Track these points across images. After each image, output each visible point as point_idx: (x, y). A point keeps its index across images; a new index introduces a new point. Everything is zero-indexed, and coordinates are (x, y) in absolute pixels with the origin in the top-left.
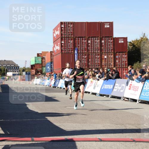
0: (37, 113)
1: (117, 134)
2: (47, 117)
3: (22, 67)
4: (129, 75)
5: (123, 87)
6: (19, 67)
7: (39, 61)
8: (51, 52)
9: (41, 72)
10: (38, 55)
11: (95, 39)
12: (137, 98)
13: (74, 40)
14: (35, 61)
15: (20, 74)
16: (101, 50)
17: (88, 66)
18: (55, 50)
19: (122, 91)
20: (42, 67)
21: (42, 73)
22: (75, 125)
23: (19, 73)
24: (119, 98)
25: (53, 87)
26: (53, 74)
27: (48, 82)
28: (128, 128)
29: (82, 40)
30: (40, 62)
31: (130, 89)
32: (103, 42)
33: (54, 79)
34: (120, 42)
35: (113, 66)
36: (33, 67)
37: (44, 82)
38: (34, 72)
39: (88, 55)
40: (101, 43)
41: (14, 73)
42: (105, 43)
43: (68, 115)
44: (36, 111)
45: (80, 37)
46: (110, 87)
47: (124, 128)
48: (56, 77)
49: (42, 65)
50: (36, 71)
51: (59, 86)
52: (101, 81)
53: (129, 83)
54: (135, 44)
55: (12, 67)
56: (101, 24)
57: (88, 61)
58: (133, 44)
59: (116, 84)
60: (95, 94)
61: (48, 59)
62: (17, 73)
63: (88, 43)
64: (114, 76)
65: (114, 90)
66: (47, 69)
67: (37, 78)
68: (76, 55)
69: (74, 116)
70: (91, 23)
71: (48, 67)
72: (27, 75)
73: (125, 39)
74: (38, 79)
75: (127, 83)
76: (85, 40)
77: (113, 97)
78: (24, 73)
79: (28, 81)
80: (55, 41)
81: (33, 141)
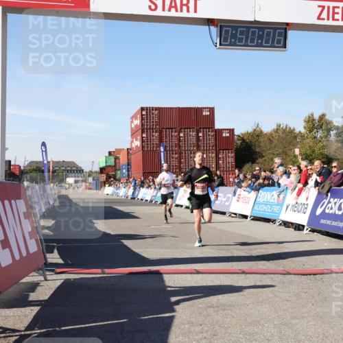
0: (109, 234)
1: (220, 264)
2: (123, 241)
3: (88, 171)
4: (236, 181)
5: (228, 198)
6: (83, 170)
7: (111, 161)
8: (128, 149)
9: (115, 177)
10: (110, 153)
11: (190, 132)
12: (248, 213)
13: (161, 132)
14: (106, 162)
15: (85, 181)
18: (133, 146)
19: (227, 204)
20: (116, 170)
21: (115, 179)
22: (161, 251)
23: (84, 179)
24: (224, 213)
25: (132, 198)
26: (131, 180)
27: (124, 191)
28: (235, 255)
29: (172, 132)
30: (113, 164)
31: (238, 201)
32: (201, 135)
33: (132, 188)
34: (224, 135)
35: (214, 169)
36: (102, 170)
37: (118, 191)
38: (103, 177)
39: (181, 153)
40: (198, 137)
41: (77, 179)
42: (203, 136)
44: (108, 231)
45: (169, 128)
47: (230, 254)
48: (136, 184)
49: (115, 167)
50: (107, 176)
51: (140, 197)
53: (238, 193)
54: (245, 138)
55: (74, 171)
56: (198, 111)
57: (180, 163)
58: (242, 139)
61: (123, 160)
62: (80, 179)
63: (180, 137)
64: (217, 183)
66: (122, 173)
67: (109, 186)
68: (162, 154)
69: (161, 238)
70: (183, 108)
71: (124, 171)
72: (95, 182)
73: (231, 131)
74: (110, 188)
75: (235, 193)
76: (175, 132)
78: (90, 180)
79: (96, 189)
80: (133, 134)
81: (104, 273)
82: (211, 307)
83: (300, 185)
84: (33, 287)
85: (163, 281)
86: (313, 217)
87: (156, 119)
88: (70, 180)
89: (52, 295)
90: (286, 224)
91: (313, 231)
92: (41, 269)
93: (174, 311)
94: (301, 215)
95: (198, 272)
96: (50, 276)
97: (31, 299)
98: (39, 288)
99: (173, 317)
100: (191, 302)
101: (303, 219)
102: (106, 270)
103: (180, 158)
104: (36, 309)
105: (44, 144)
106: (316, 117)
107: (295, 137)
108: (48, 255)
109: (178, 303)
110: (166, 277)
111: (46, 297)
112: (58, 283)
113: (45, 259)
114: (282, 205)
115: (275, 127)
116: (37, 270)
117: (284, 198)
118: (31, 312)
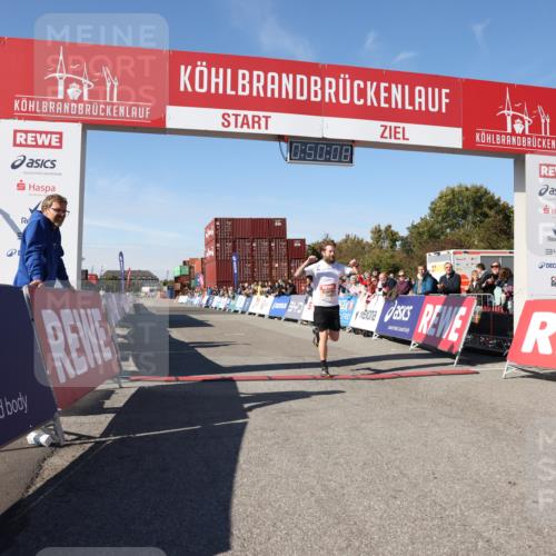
2: (197, 349)
3: (163, 280)
5: (300, 306)
6: (158, 279)
7: (186, 271)
8: (202, 259)
9: (189, 286)
10: (185, 263)
11: (263, 242)
13: (234, 242)
14: (181, 272)
15: (160, 290)
16: (270, 256)
17: (253, 277)
18: (208, 255)
19: (298, 311)
20: (190, 279)
21: (190, 288)
22: (235, 358)
23: (159, 288)
24: (296, 321)
25: (206, 307)
27: (198, 300)
29: (245, 242)
30: (187, 273)
32: (273, 244)
33: (207, 296)
34: (296, 245)
36: (177, 279)
37: (193, 300)
38: (178, 286)
39: (253, 263)
40: (270, 247)
41: (152, 288)
42: (276, 246)
43: (225, 345)
44: (182, 339)
45: (242, 239)
46: (282, 306)
47: (301, 361)
49: (190, 276)
50: (181, 285)
51: (214, 305)
52: (271, 298)
54: (315, 248)
55: (149, 280)
56: (270, 222)
58: (313, 248)
59: (292, 303)
60: (263, 316)
61: (197, 268)
62: (156, 288)
63: (253, 247)
64: (289, 291)
65: (290, 310)
66: (196, 282)
68: (235, 263)
70: (256, 219)
72: (169, 291)
73: (303, 241)
74: (184, 297)
75: (306, 301)
76: (248, 242)
77: (287, 320)
78: (165, 288)
79: (171, 298)
80: (207, 244)
81: (177, 380)
82: (284, 412)
83: (369, 293)
84: (109, 394)
85: (236, 388)
86: (381, 324)
87: (229, 230)
88: (146, 289)
89: (128, 402)
90: (356, 331)
91: (381, 337)
92: (116, 377)
93: (246, 417)
94: (370, 321)
95: (270, 379)
96: (125, 384)
97: (105, 406)
98: (114, 396)
99: (246, 423)
100: (263, 409)
101: (371, 326)
102: (181, 378)
103: (253, 267)
104: (110, 417)
105: (121, 254)
106: (383, 228)
107: (364, 248)
108: (123, 363)
109: (250, 409)
110: (239, 384)
111: (122, 404)
112: (133, 391)
113: (120, 366)
114: (351, 312)
115: (344, 237)
116: (112, 378)
117: (354, 306)
118: (106, 419)
